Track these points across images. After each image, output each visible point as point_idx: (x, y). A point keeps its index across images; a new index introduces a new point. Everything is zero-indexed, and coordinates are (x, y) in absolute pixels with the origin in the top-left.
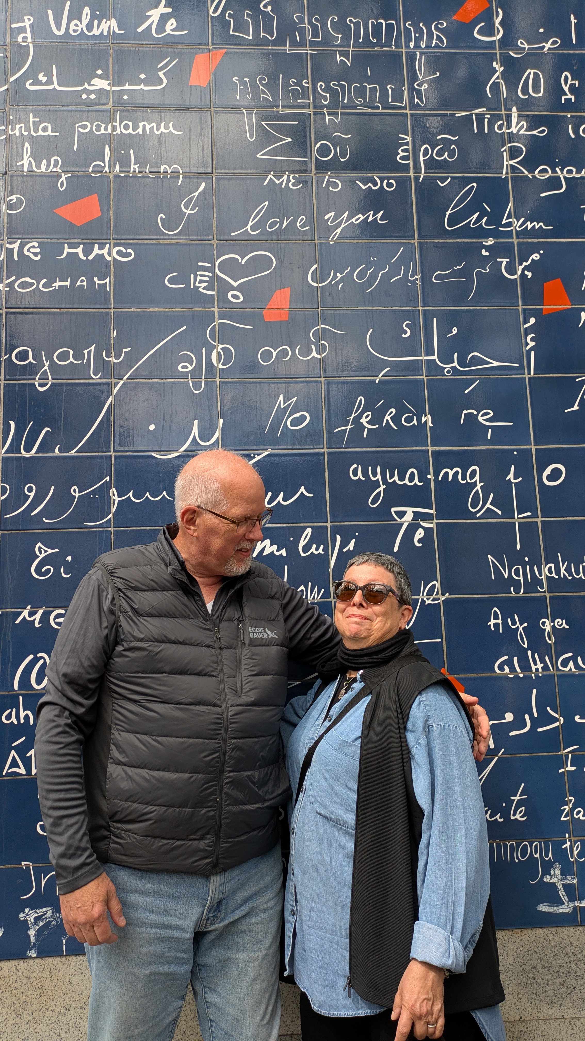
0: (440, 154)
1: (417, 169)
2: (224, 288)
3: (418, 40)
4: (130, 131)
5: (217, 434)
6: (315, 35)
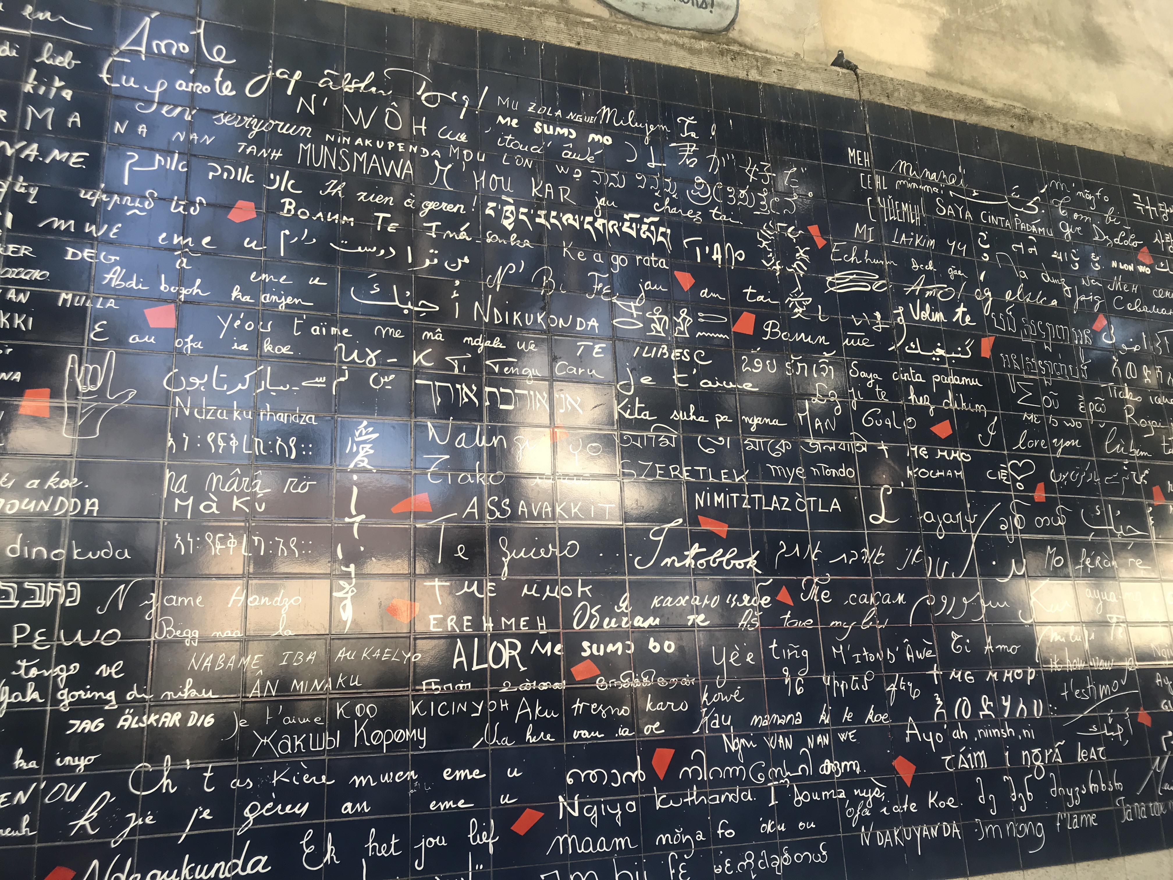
0: (1098, 409)
1: (1089, 418)
2: (1015, 481)
3: (1079, 340)
4: (958, 382)
5: (1024, 568)
6: (1033, 332)
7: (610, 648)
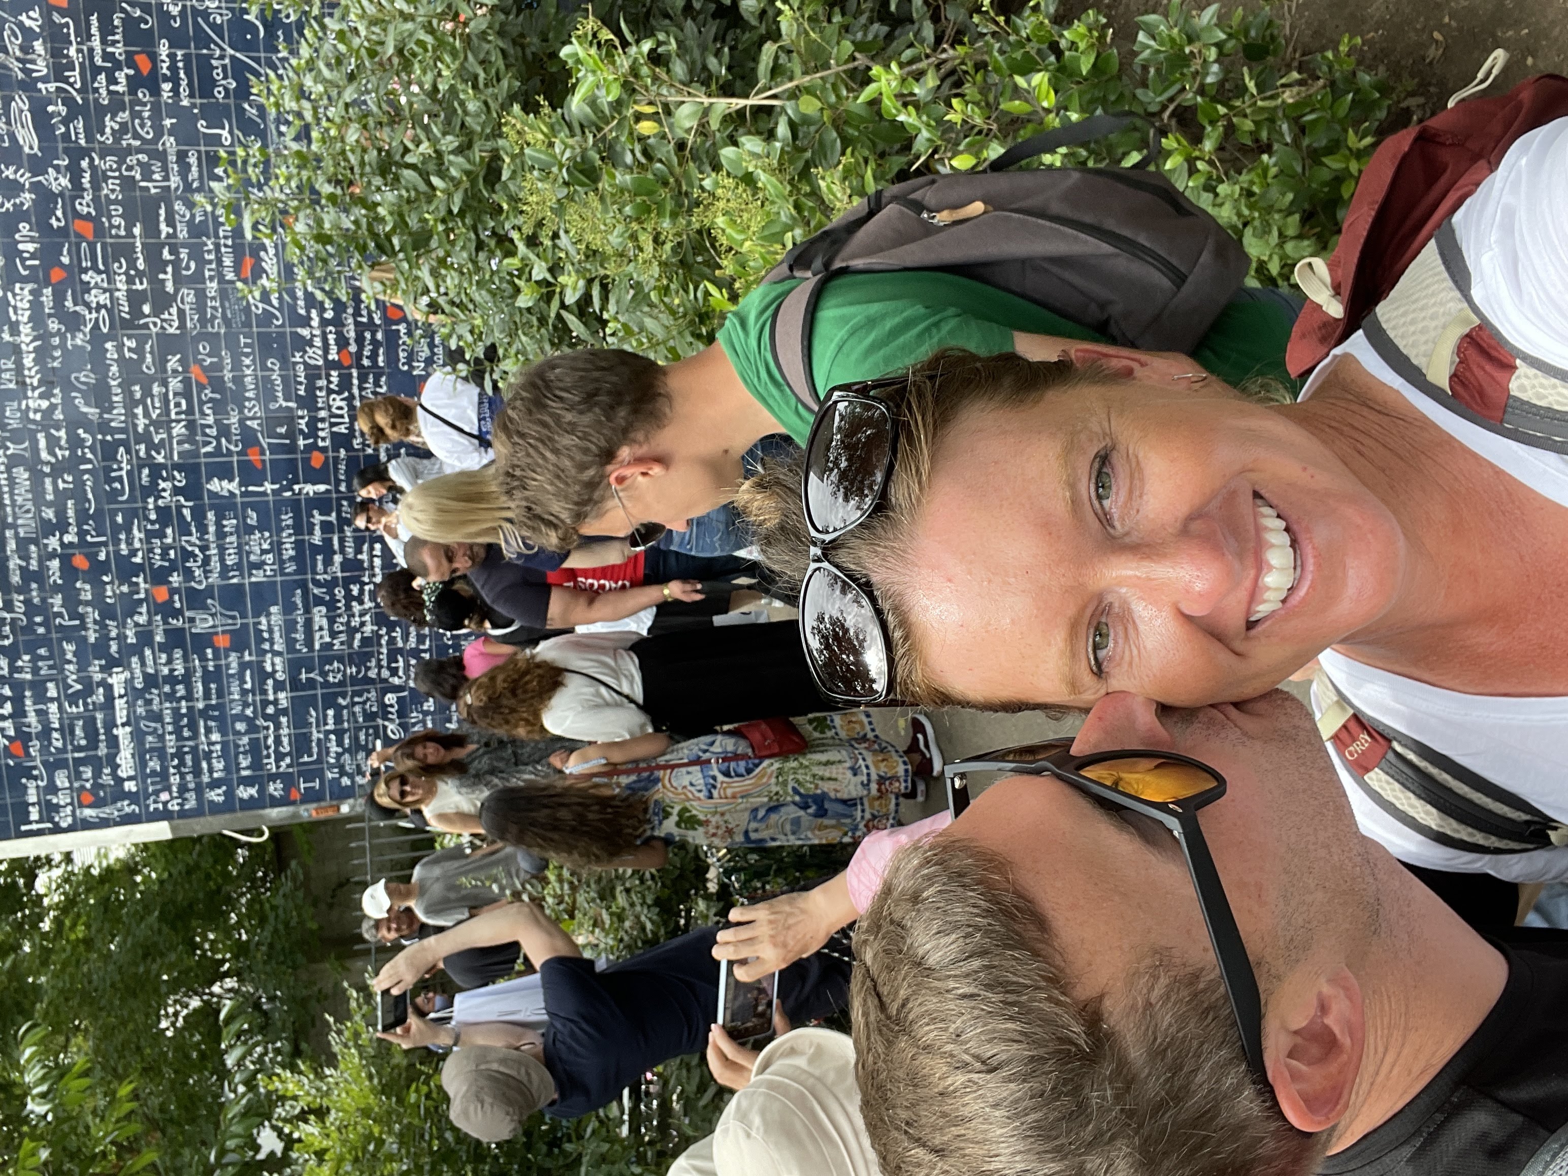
4: (98, 38)
7: (332, 342)
